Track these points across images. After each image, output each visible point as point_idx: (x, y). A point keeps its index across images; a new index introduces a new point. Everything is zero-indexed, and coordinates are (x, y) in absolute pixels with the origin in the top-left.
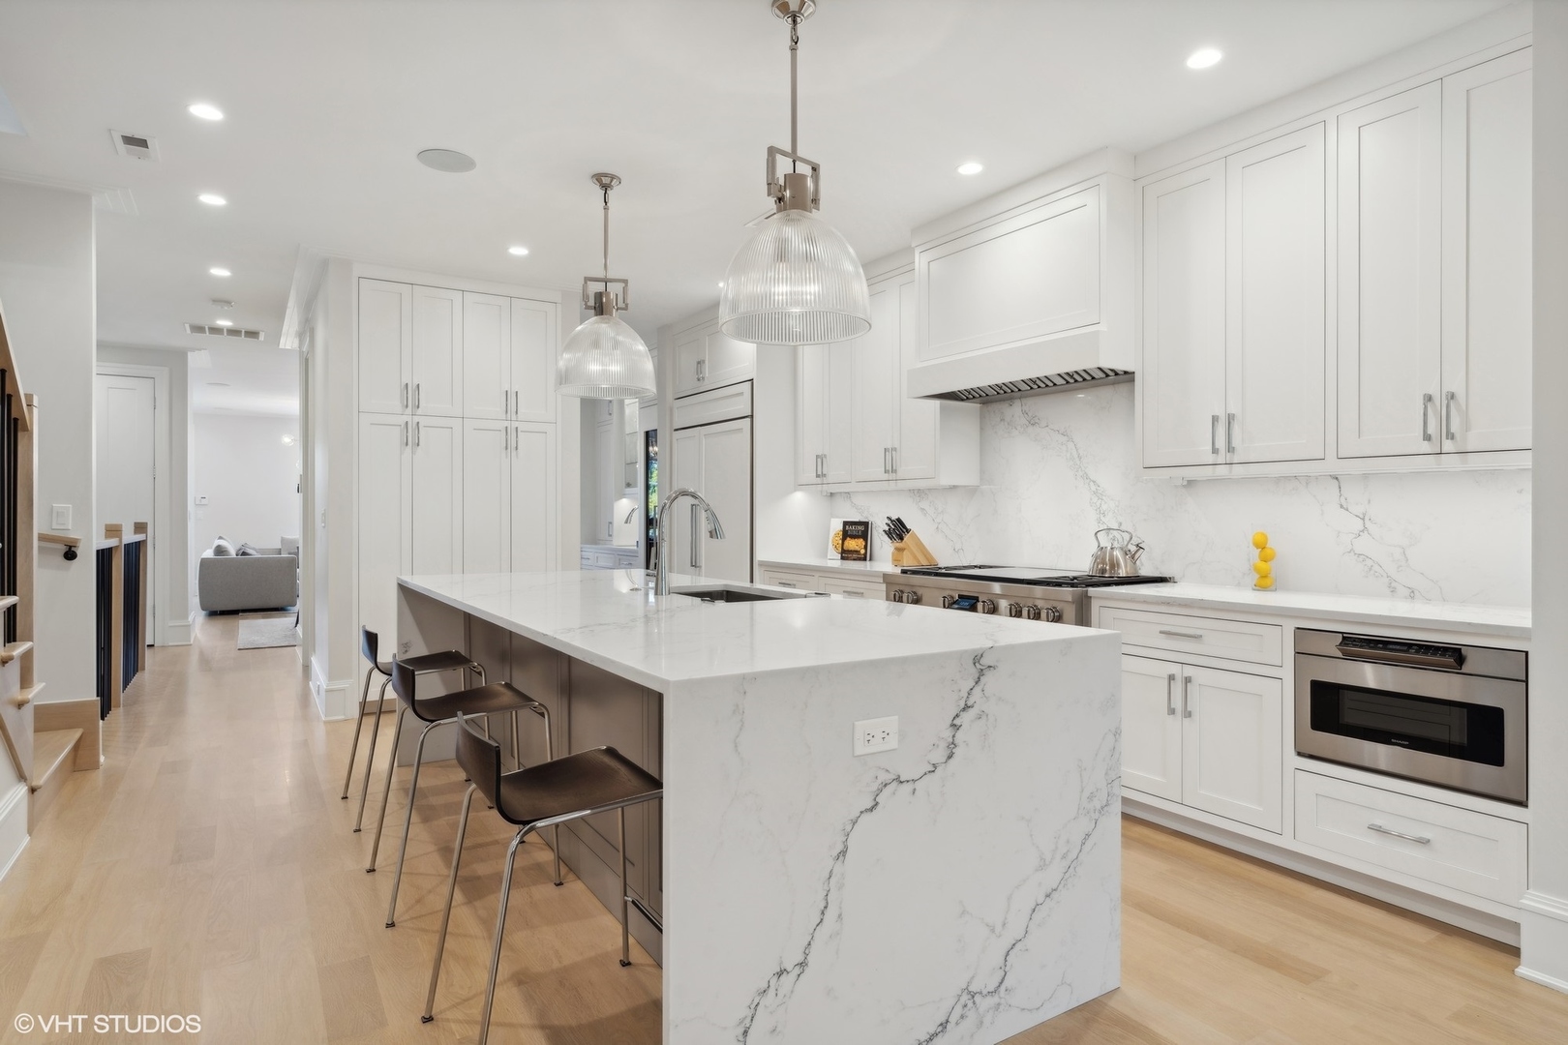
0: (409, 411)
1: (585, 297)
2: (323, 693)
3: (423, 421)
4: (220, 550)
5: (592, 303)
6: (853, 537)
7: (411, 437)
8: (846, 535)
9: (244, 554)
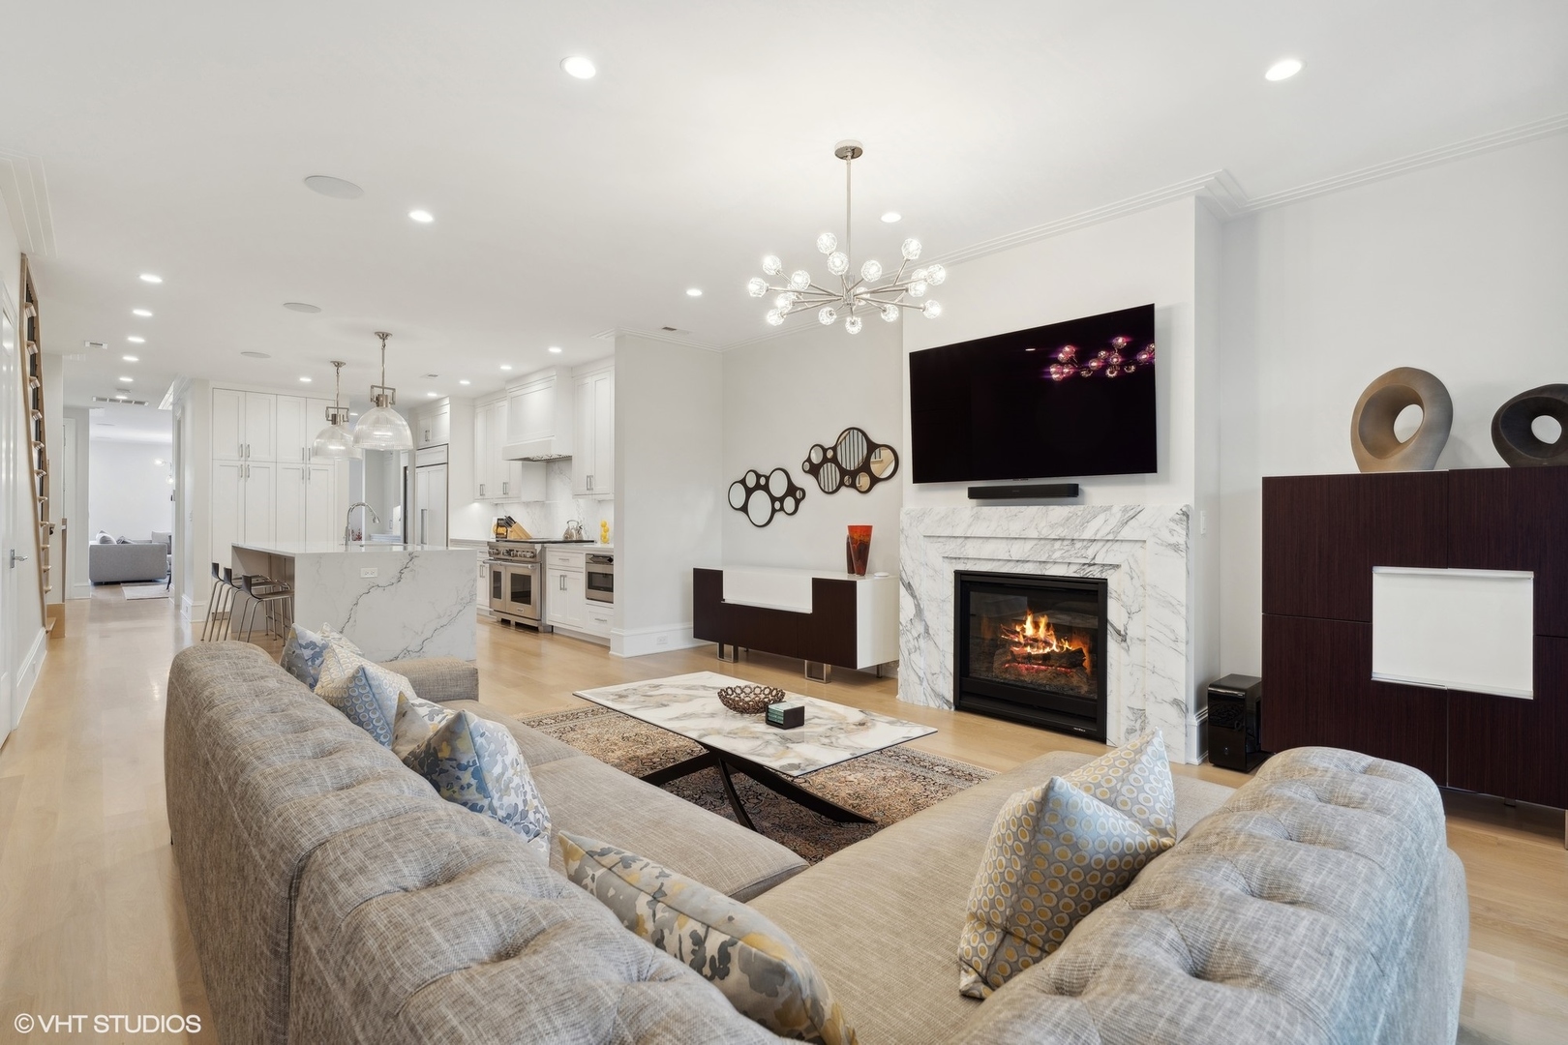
0: (243, 458)
1: (327, 416)
2: (190, 610)
3: (251, 464)
4: (104, 540)
5: (330, 418)
6: (502, 526)
7: (245, 473)
8: (498, 525)
9: (124, 542)
